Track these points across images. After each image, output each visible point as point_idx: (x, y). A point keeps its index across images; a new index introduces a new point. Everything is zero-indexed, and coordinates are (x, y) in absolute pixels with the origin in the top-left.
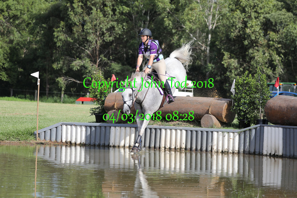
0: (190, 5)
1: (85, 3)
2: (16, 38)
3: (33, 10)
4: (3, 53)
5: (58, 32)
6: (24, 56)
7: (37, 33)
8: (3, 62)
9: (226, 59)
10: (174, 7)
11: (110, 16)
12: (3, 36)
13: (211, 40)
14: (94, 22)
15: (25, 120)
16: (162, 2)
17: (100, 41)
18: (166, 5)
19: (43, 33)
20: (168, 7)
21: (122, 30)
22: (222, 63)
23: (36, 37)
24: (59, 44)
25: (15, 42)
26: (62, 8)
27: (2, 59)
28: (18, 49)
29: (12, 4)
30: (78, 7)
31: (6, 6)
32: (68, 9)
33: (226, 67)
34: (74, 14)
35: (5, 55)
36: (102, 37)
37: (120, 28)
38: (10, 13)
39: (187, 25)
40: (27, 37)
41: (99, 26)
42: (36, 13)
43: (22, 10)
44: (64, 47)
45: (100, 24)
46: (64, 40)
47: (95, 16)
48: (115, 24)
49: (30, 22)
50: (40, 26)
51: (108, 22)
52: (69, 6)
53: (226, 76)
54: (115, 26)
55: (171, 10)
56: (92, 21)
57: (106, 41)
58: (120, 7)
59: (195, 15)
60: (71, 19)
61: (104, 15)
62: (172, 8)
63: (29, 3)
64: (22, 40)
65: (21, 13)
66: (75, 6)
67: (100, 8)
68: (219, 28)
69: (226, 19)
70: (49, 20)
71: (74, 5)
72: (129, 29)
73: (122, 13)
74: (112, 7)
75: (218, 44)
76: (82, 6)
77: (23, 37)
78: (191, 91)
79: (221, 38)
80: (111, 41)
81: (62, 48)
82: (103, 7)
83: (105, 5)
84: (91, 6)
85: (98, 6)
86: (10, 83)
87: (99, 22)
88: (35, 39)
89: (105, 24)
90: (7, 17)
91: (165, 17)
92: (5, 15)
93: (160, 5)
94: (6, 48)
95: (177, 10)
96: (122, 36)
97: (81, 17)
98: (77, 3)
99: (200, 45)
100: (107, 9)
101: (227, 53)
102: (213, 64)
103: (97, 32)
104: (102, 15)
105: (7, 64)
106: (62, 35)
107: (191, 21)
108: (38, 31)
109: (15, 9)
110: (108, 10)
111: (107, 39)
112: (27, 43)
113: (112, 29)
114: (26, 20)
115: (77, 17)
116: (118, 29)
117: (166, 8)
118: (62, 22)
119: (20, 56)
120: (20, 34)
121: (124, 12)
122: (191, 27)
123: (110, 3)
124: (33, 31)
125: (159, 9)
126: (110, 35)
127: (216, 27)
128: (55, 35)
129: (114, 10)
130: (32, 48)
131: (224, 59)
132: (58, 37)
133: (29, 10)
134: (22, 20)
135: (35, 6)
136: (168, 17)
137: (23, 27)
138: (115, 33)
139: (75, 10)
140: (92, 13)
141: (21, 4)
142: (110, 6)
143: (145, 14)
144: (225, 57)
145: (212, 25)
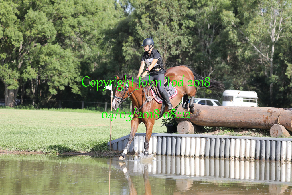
0: (254, 19)
1: (152, 18)
2: (86, 52)
3: (103, 26)
4: (74, 67)
5: (127, 46)
6: (95, 70)
7: (107, 48)
8: (74, 76)
9: (289, 70)
10: (239, 21)
11: (177, 31)
12: (74, 51)
13: (274, 52)
14: (161, 36)
15: (98, 131)
16: (227, 16)
17: (167, 54)
18: (231, 19)
19: (113, 48)
20: (232, 20)
21: (188, 44)
22: (286, 74)
23: (106, 52)
24: (128, 58)
25: (86, 57)
26: (130, 24)
27: (74, 73)
28: (88, 63)
29: (83, 20)
30: (146, 22)
31: (77, 22)
32: (136, 24)
33: (289, 78)
34: (142, 28)
35: (77, 69)
36: (169, 51)
37: (186, 42)
38: (81, 29)
39: (251, 38)
40: (97, 51)
41: (166, 40)
42: (106, 28)
43: (92, 26)
44: (132, 61)
45: (167, 38)
46: (133, 54)
47: (162, 31)
48: (181, 38)
49: (100, 37)
50: (109, 40)
51: (175, 36)
52: (137, 21)
53: (289, 87)
54: (181, 40)
55: (236, 23)
56: (159, 36)
57: (173, 54)
58: (186, 21)
59: (259, 28)
60: (138, 34)
61: (170, 29)
62: (236, 21)
63: (99, 19)
64: (93, 54)
65: (91, 29)
66: (143, 21)
67: (167, 22)
68: (282, 40)
69: (289, 31)
70: (118, 34)
71: (141, 20)
72: (195, 43)
73: (188, 27)
74: (178, 22)
75: (281, 55)
76: (149, 21)
77: (94, 52)
78: (255, 102)
79: (284, 50)
80: (178, 54)
81: (131, 62)
82: (170, 22)
83: (171, 20)
84: (158, 21)
85: (165, 22)
86: (82, 96)
87: (166, 36)
88: (105, 53)
89: (172, 38)
90: (78, 33)
91: (230, 30)
92: (76, 31)
93: (224, 19)
94: (78, 62)
95: (241, 23)
96: (188, 49)
97: (149, 32)
98: (145, 19)
99: (264, 57)
100: (173, 24)
101: (290, 64)
102: (277, 75)
103: (163, 46)
104: (169, 30)
105: (78, 77)
106: (130, 50)
107: (255, 33)
108: (107, 45)
109: (85, 25)
110: (175, 24)
111: (174, 52)
112: (98, 57)
113: (179, 43)
114: (96, 35)
115: (145, 31)
116: (184, 42)
117: (231, 22)
118: (130, 37)
119: (90, 70)
120: (91, 49)
121: (190, 26)
122: (255, 40)
123: (176, 17)
124: (103, 46)
125: (224, 23)
126: (177, 48)
127: (279, 40)
128: (123, 50)
129: (180, 25)
130: (102, 62)
131: (287, 70)
132: (127, 52)
133: (99, 26)
134: (93, 35)
135: (104, 22)
136: (232, 31)
137: (93, 42)
138: (181, 46)
139: (142, 25)
140: (159, 28)
141: (91, 20)
142: (176, 21)
143: (210, 28)
144: (288, 68)
145: (275, 38)
